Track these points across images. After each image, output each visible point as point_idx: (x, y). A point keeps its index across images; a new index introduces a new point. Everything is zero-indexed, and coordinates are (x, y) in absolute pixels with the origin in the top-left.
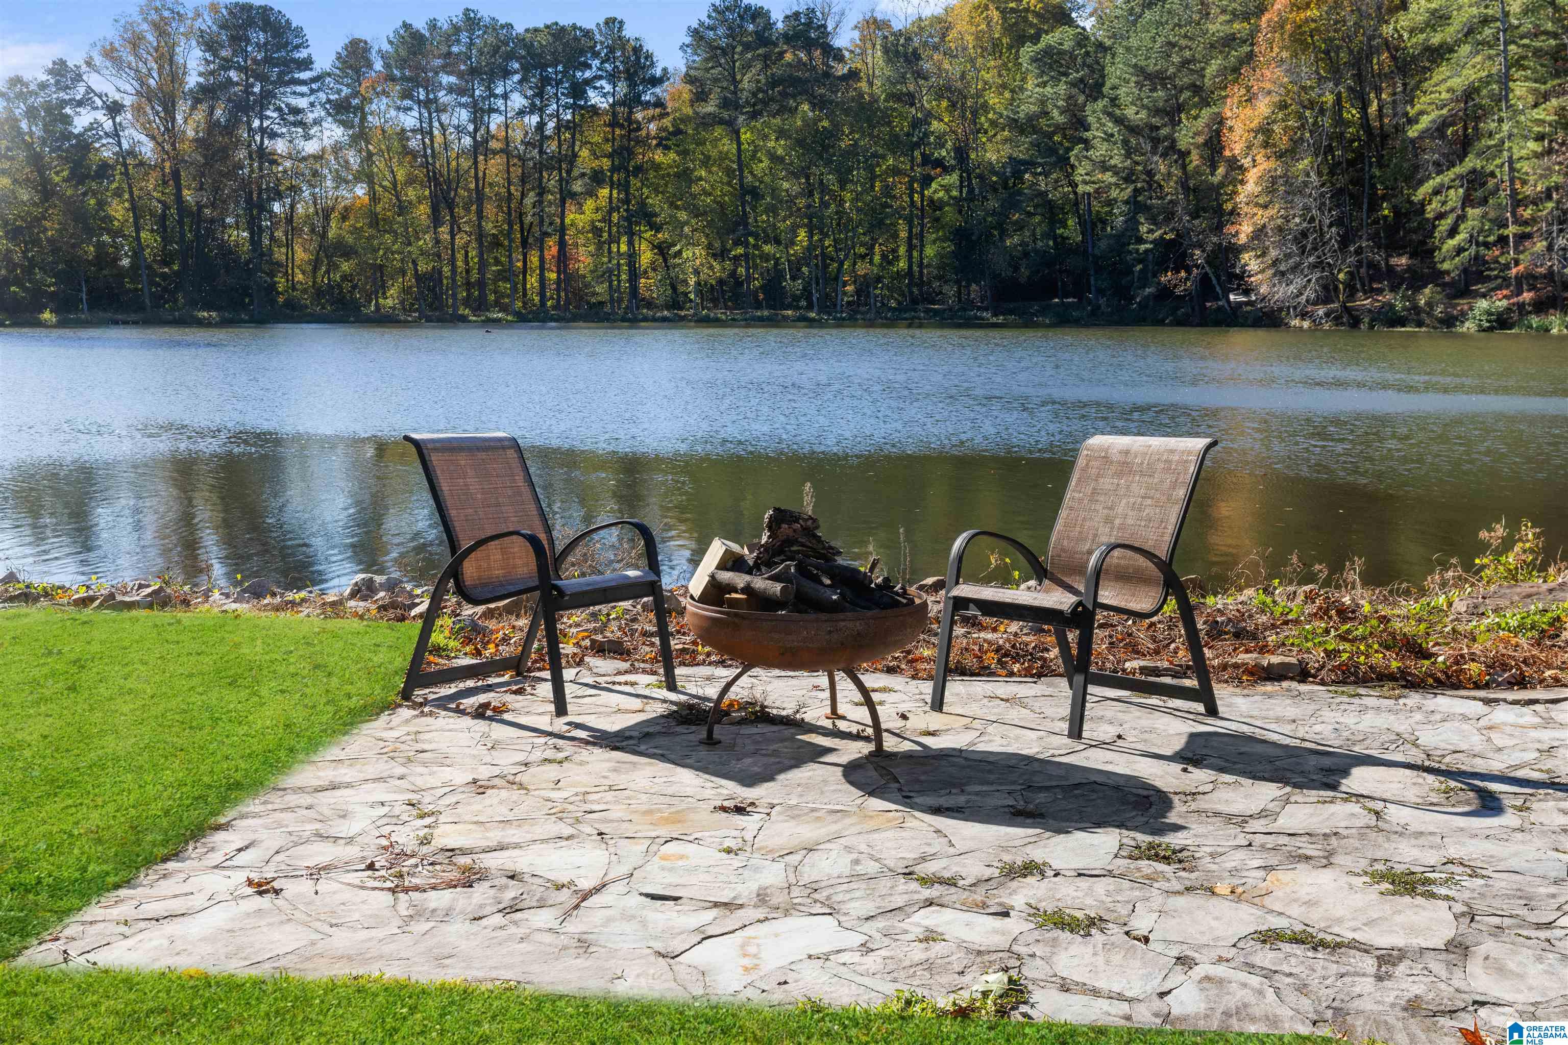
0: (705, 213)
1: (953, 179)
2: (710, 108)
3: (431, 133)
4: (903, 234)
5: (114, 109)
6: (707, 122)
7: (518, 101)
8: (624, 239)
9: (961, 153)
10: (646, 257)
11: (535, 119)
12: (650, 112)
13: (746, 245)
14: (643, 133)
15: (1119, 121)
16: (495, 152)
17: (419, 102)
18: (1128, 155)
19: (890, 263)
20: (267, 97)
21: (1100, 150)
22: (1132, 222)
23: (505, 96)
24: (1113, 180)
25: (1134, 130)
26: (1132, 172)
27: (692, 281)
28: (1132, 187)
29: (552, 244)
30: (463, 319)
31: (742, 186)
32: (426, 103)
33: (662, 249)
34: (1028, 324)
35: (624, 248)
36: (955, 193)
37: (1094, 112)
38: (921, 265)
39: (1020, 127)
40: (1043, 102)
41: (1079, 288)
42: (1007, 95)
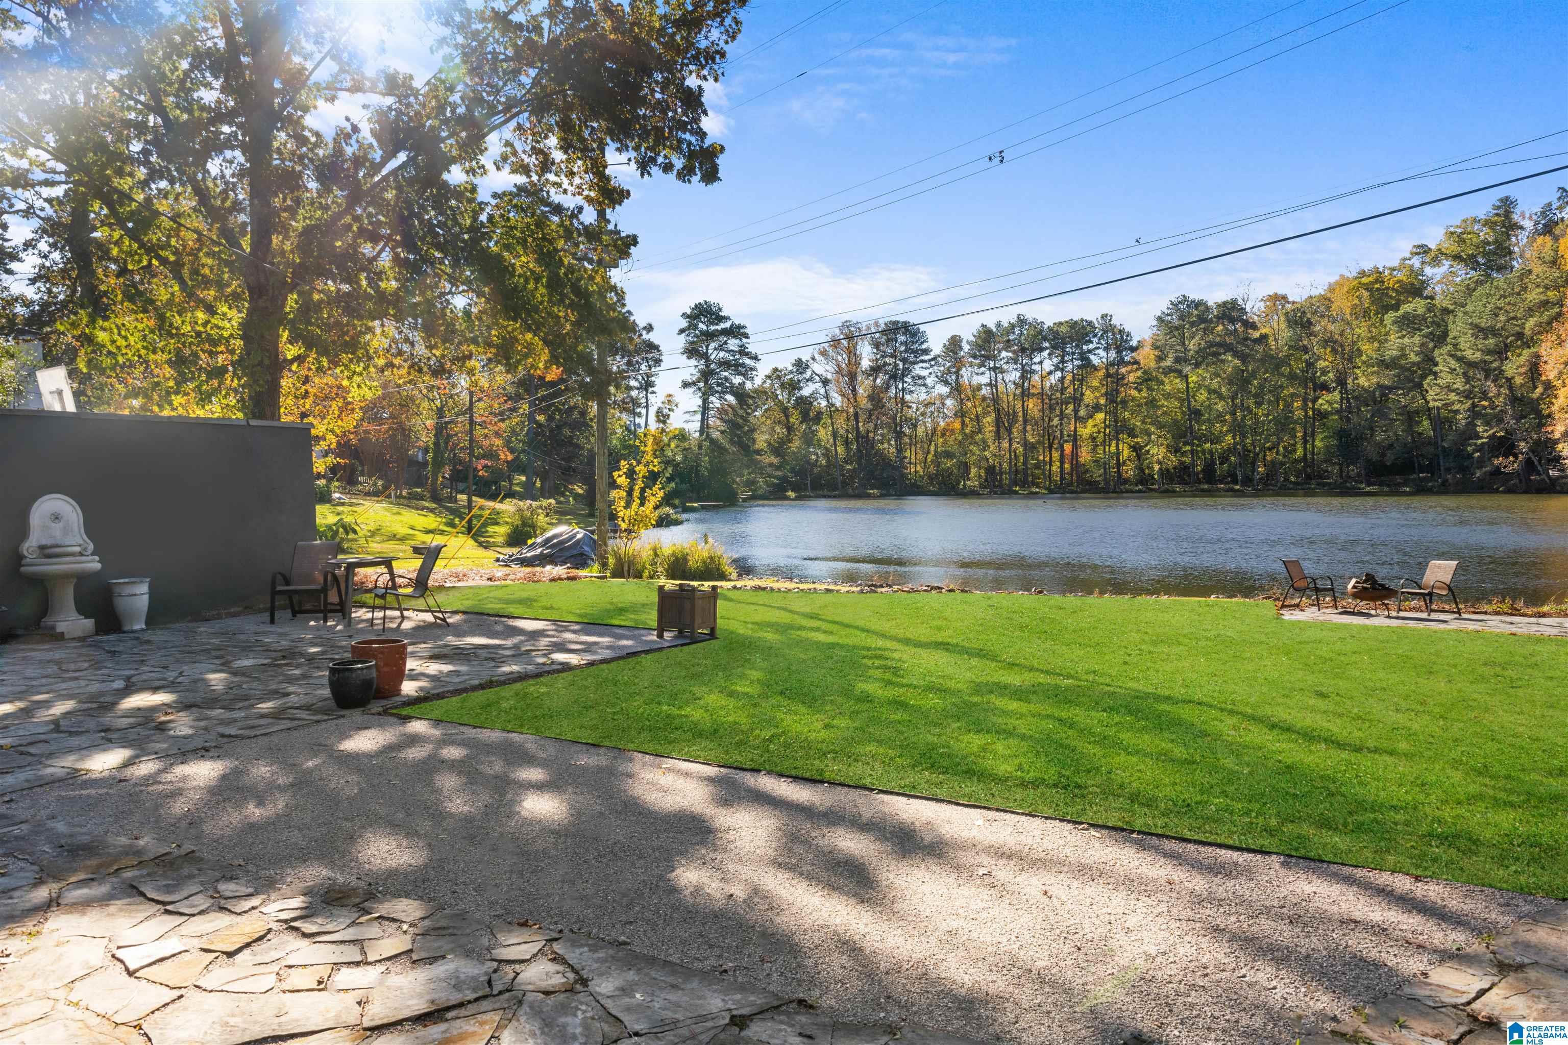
0: (1164, 426)
1: (1336, 395)
2: (1168, 363)
3: (996, 386)
4: (1299, 435)
5: (825, 382)
6: (1168, 371)
7: (1048, 365)
8: (1114, 443)
9: (1341, 382)
10: (1126, 452)
11: (1059, 374)
12: (1129, 368)
13: (1192, 444)
14: (1126, 381)
15: (1460, 359)
16: (1033, 395)
17: (990, 369)
18: (1467, 382)
19: (1290, 453)
20: (906, 372)
21: (1446, 379)
22: (1471, 425)
23: (1041, 363)
24: (1457, 398)
25: (1471, 365)
26: (1471, 392)
27: (1157, 467)
28: (1471, 402)
29: (1068, 447)
30: (1016, 493)
31: (1189, 409)
32: (995, 369)
33: (1136, 448)
34: (1395, 492)
35: (1113, 449)
36: (1336, 405)
37: (1441, 354)
38: (1313, 453)
39: (1384, 364)
40: (1402, 349)
41: (1432, 469)
42: (1376, 344)
